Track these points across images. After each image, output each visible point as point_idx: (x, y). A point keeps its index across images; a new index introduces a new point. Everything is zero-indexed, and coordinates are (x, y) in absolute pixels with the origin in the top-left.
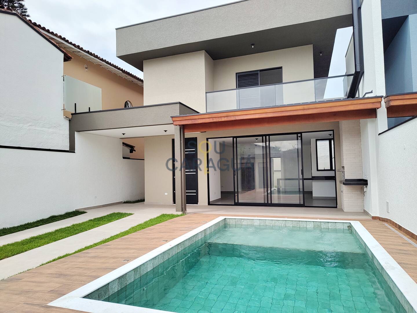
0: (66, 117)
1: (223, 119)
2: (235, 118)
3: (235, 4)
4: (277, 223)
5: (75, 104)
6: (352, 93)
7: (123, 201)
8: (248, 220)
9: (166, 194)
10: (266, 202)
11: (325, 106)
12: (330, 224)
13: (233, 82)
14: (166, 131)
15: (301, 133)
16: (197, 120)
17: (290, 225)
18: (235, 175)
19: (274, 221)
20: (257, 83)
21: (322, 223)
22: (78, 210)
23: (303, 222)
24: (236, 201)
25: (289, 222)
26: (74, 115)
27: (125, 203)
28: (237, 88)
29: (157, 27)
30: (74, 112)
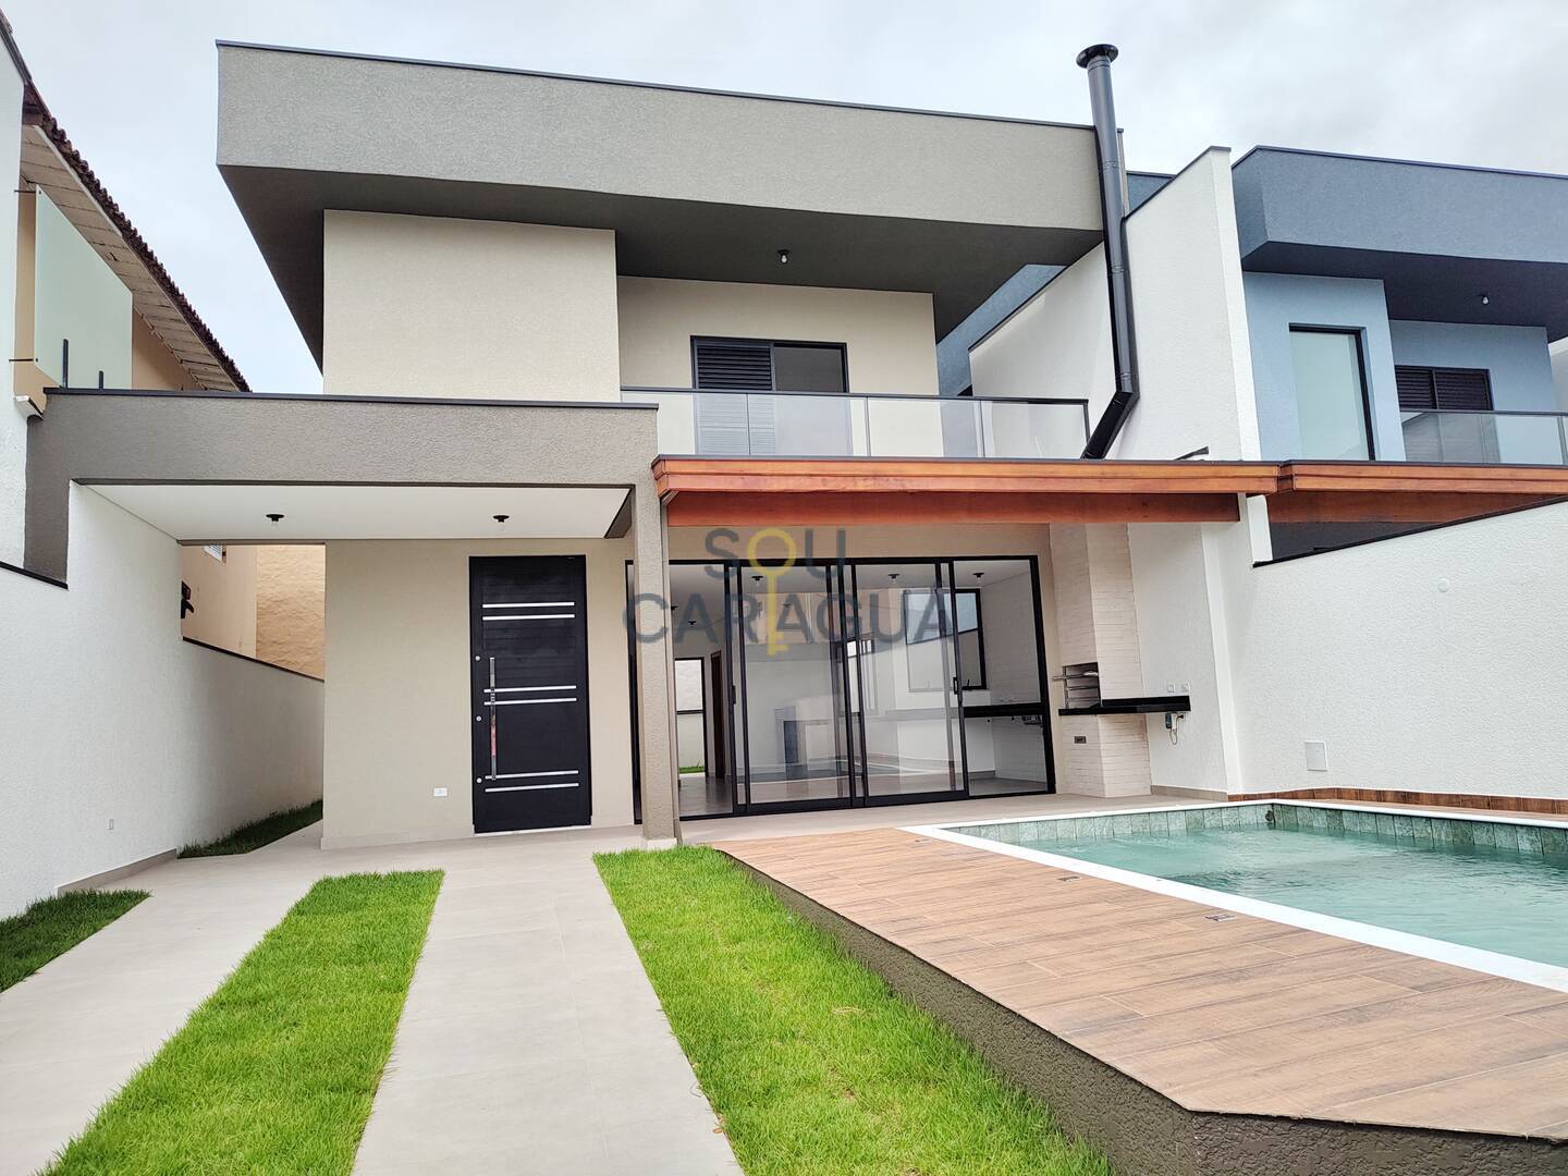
0: (30, 401)
1: (861, 486)
2: (903, 486)
5: (66, 342)
7: (175, 843)
9: (441, 792)
12: (1225, 814)
13: (680, 366)
14: (501, 518)
15: (950, 560)
17: (1124, 828)
18: (734, 702)
21: (1206, 813)
22: (71, 890)
23: (1159, 816)
24: (742, 800)
25: (1122, 819)
26: (55, 398)
27: (190, 853)
28: (694, 386)
30: (58, 382)
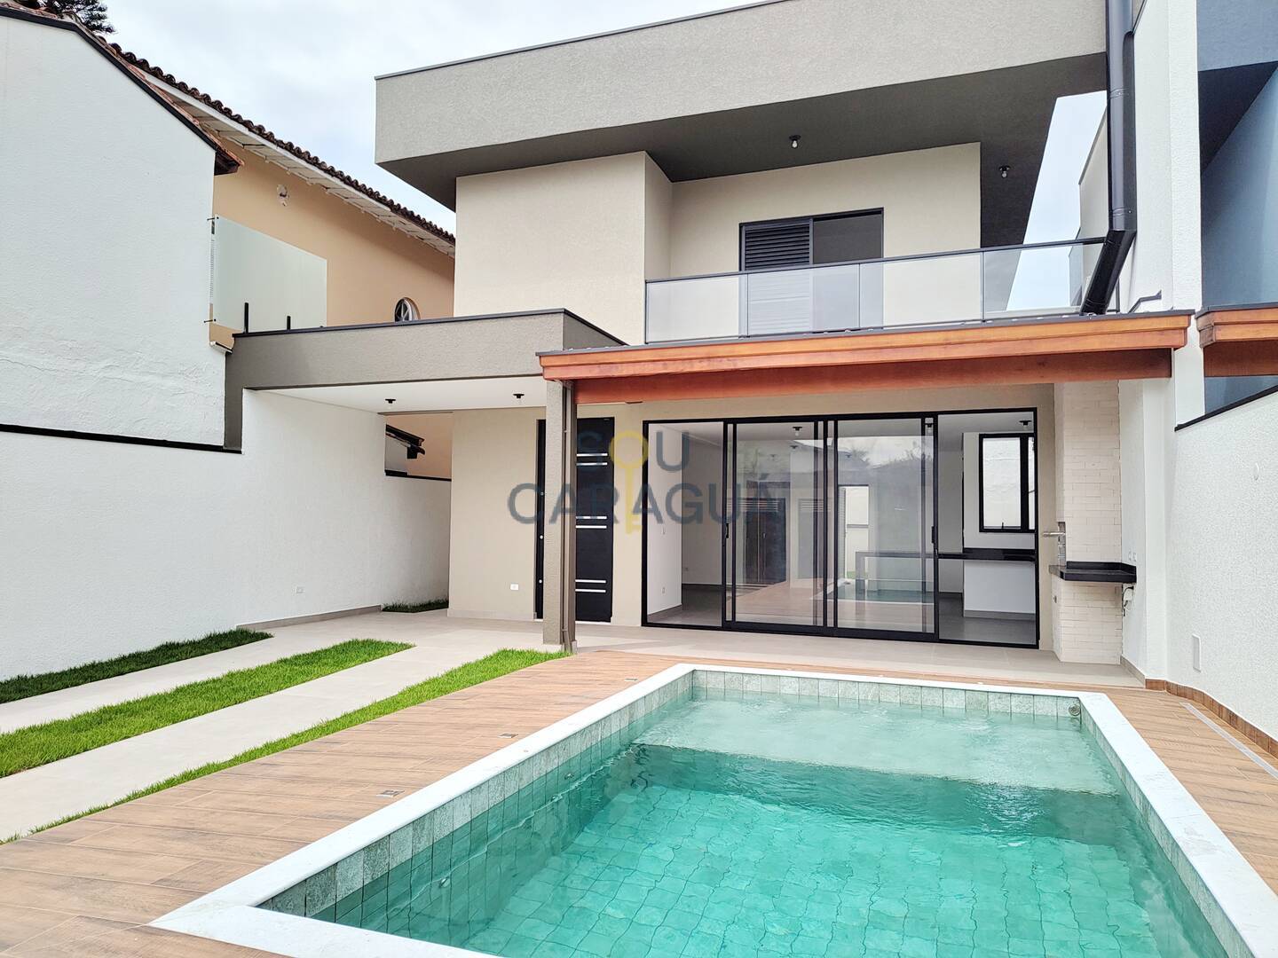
0: (217, 344)
1: (698, 367)
2: (735, 365)
3: (744, 12)
4: (853, 692)
5: (247, 305)
6: (1098, 298)
7: (382, 603)
8: (764, 679)
9: (515, 587)
10: (820, 623)
11: (1014, 337)
12: (1015, 700)
13: (728, 249)
14: (519, 396)
15: (935, 415)
16: (617, 368)
17: (892, 697)
18: (727, 537)
19: (842, 685)
20: (804, 256)
21: (991, 696)
22: (245, 628)
23: (933, 691)
24: (729, 617)
25: (891, 688)
26: (240, 340)
27: (388, 609)
28: (740, 269)
29: (503, 77)
30: (241, 330)
